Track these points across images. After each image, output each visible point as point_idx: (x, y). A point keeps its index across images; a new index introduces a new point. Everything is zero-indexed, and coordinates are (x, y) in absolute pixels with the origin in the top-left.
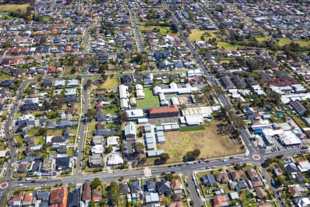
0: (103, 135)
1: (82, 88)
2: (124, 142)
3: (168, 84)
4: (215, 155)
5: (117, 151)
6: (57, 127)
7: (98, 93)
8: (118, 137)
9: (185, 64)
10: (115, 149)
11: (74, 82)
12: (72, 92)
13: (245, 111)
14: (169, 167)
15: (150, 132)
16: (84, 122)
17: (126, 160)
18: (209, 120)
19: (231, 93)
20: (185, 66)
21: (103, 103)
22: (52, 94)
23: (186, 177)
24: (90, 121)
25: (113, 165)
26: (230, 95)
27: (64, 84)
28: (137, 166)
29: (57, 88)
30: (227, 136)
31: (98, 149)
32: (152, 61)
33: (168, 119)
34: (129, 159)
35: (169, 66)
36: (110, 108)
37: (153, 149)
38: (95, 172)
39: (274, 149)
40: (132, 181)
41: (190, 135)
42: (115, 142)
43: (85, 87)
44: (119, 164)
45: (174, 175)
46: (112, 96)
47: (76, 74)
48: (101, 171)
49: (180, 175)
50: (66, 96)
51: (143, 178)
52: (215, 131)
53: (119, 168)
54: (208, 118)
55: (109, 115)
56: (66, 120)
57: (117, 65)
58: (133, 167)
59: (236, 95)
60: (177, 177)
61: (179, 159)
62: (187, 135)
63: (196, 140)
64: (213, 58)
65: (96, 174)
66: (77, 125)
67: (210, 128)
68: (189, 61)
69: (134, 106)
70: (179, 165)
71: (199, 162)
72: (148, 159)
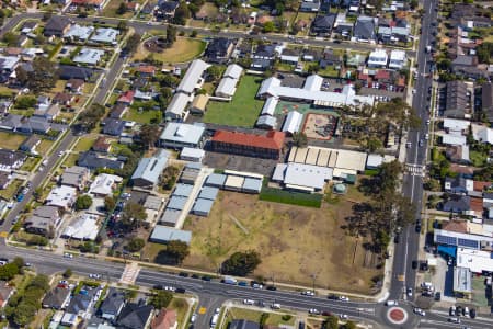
0: (91, 168)
1: (118, 50)
2: (127, 193)
3: (305, 75)
4: (299, 277)
5: (100, 209)
6: (19, 129)
7: (143, 69)
8: (120, 179)
9: (382, 30)
10: (100, 202)
11: (108, 35)
12: (90, 56)
13: (448, 186)
14: (182, 274)
15: (191, 183)
16: (77, 129)
17: (105, 233)
18: (341, 187)
19: (447, 131)
20: (379, 38)
21: (138, 94)
22: (51, 54)
23: (202, 311)
24: (89, 129)
25: (72, 238)
26: (440, 133)
27: (86, 36)
28: (118, 255)
29: (68, 42)
30: (361, 238)
31: (62, 196)
32: (309, 11)
33: (251, 161)
34: (111, 235)
35: (339, 29)
36: (147, 108)
37: (173, 225)
38: (30, 244)
39: (460, 310)
40: (86, 285)
41: (275, 213)
42: (107, 190)
43: (125, 52)
44: (85, 240)
45: (177, 296)
46: (164, 83)
47: (125, 17)
48: (42, 244)
49: (193, 301)
50: (75, 64)
51: (114, 285)
52: (342, 217)
53: (79, 247)
54: (345, 182)
55: (132, 125)
56: (44, 117)
57: (222, 9)
58: (110, 254)
59: (455, 139)
60: (181, 305)
61: (214, 263)
62: (268, 210)
63: (280, 228)
64: (470, 24)
65: (31, 249)
66: (59, 132)
67: (334, 208)
68: (400, 24)
69: (195, 115)
70: (205, 278)
71: (252, 283)
72: (149, 245)
